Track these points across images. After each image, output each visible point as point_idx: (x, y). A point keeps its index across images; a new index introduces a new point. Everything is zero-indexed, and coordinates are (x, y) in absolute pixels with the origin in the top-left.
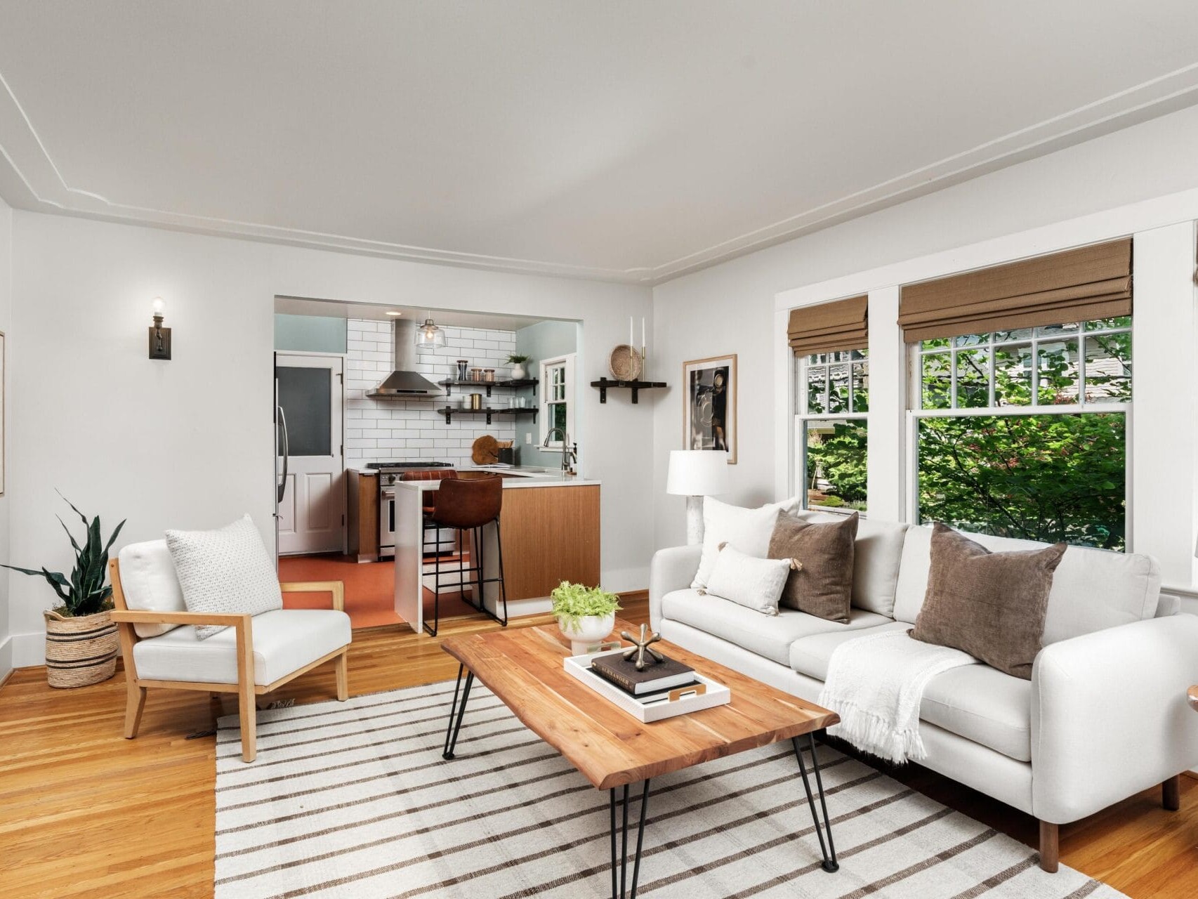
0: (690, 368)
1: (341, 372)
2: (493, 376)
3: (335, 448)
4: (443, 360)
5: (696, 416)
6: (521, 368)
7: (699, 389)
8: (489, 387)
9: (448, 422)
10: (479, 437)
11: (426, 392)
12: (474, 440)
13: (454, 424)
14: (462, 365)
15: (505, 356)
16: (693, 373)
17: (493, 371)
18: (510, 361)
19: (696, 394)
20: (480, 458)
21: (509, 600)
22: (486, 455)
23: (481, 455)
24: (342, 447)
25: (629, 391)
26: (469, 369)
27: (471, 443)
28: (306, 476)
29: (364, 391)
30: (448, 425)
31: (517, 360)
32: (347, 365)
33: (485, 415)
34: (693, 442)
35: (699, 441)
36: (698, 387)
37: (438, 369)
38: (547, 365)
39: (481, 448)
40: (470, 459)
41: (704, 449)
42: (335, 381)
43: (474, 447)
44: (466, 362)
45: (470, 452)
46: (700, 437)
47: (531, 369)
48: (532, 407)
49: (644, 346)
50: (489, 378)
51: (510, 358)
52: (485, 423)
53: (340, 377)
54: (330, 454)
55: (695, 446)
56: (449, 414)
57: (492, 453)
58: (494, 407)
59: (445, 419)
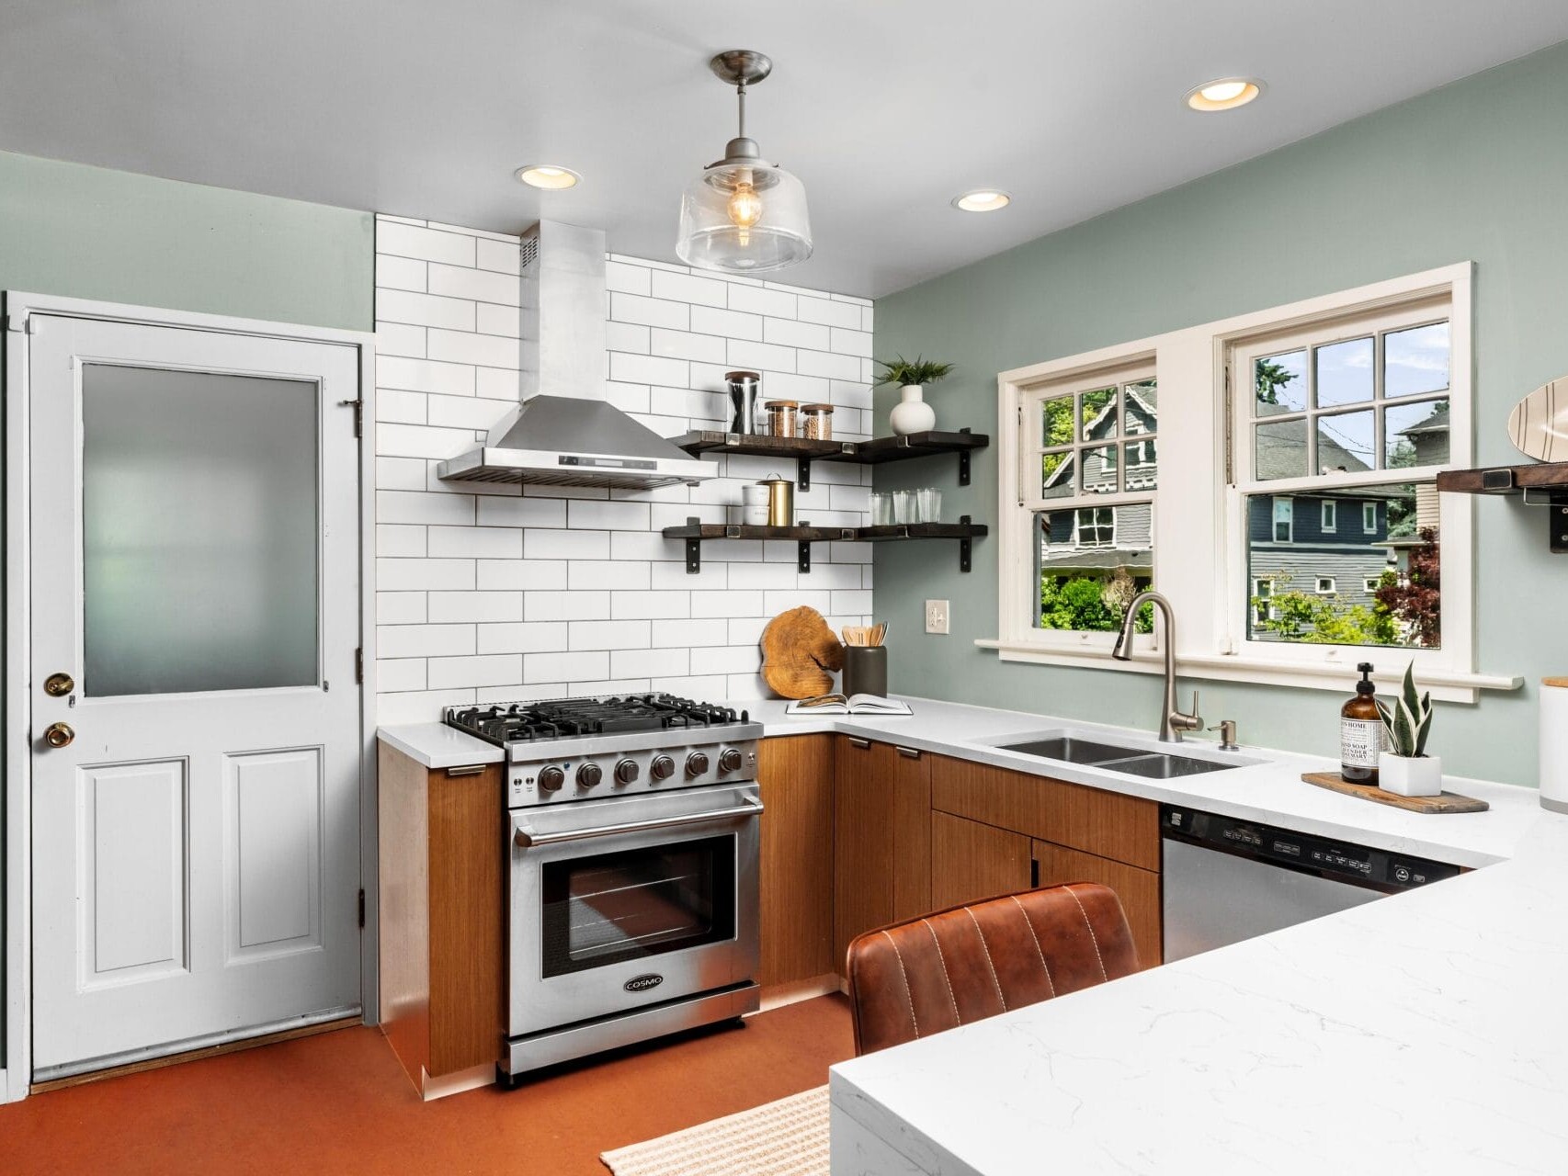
1: (354, 397)
3: (336, 663)
4: (678, 374)
8: (804, 458)
9: (693, 564)
10: (779, 613)
12: (768, 621)
13: (711, 573)
14: (739, 385)
17: (831, 410)
20: (783, 677)
22: (802, 668)
24: (359, 652)
27: (755, 631)
28: (228, 763)
29: (432, 464)
30: (691, 577)
31: (912, 375)
32: (383, 372)
33: (795, 544)
37: (664, 401)
38: (1026, 386)
39: (781, 647)
40: (751, 681)
42: (335, 424)
43: (762, 644)
44: (753, 378)
45: (755, 659)
48: (960, 521)
50: (814, 431)
52: (795, 567)
53: (350, 411)
54: (316, 683)
56: (694, 543)
58: (819, 520)
59: (682, 558)
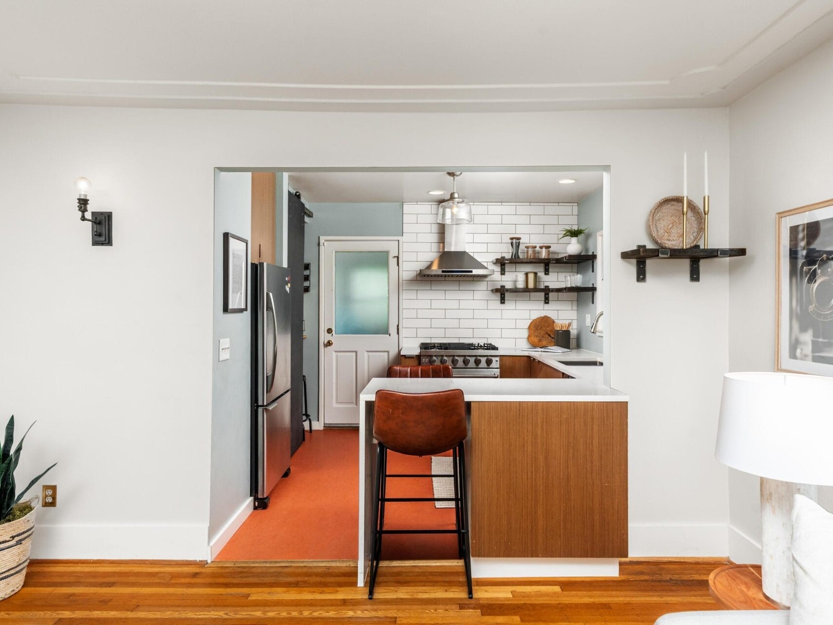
0: (789, 222)
1: (397, 255)
2: (549, 253)
3: (392, 329)
5: (800, 301)
6: (578, 242)
7: (807, 257)
8: (547, 264)
9: (503, 301)
10: (536, 318)
11: (471, 272)
12: (531, 321)
13: (509, 305)
14: (513, 241)
15: (560, 230)
16: (794, 230)
17: (549, 247)
18: (565, 235)
19: (800, 265)
20: (536, 340)
21: (479, 555)
22: (543, 338)
23: (537, 336)
24: (398, 326)
25: (686, 263)
26: (522, 247)
27: (527, 324)
28: (366, 353)
29: (418, 272)
30: (503, 305)
31: (574, 234)
32: (405, 247)
33: (543, 294)
34: (794, 345)
35: (805, 343)
36: (804, 253)
37: (488, 248)
39: (537, 329)
40: (525, 341)
41: (815, 359)
42: (392, 263)
43: (529, 328)
44: (519, 239)
45: (525, 334)
46: (807, 337)
47: (590, 243)
48: (591, 286)
49: (706, 194)
50: (544, 254)
51: (565, 232)
52: (543, 302)
53: (396, 259)
54: (387, 334)
55: (798, 351)
56: (502, 293)
57: (549, 335)
58: (552, 286)
59: (499, 299)
